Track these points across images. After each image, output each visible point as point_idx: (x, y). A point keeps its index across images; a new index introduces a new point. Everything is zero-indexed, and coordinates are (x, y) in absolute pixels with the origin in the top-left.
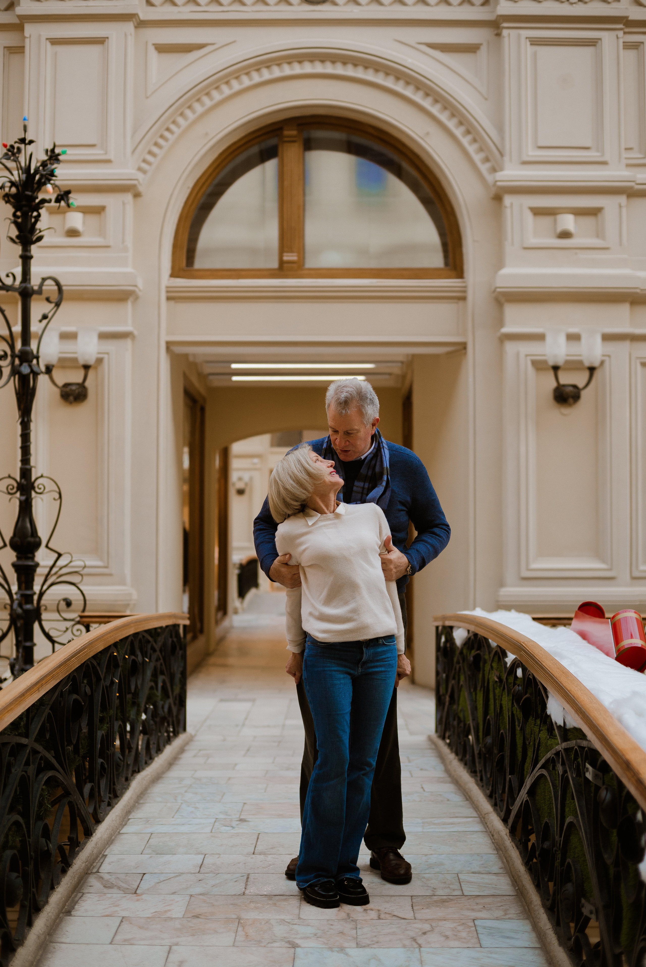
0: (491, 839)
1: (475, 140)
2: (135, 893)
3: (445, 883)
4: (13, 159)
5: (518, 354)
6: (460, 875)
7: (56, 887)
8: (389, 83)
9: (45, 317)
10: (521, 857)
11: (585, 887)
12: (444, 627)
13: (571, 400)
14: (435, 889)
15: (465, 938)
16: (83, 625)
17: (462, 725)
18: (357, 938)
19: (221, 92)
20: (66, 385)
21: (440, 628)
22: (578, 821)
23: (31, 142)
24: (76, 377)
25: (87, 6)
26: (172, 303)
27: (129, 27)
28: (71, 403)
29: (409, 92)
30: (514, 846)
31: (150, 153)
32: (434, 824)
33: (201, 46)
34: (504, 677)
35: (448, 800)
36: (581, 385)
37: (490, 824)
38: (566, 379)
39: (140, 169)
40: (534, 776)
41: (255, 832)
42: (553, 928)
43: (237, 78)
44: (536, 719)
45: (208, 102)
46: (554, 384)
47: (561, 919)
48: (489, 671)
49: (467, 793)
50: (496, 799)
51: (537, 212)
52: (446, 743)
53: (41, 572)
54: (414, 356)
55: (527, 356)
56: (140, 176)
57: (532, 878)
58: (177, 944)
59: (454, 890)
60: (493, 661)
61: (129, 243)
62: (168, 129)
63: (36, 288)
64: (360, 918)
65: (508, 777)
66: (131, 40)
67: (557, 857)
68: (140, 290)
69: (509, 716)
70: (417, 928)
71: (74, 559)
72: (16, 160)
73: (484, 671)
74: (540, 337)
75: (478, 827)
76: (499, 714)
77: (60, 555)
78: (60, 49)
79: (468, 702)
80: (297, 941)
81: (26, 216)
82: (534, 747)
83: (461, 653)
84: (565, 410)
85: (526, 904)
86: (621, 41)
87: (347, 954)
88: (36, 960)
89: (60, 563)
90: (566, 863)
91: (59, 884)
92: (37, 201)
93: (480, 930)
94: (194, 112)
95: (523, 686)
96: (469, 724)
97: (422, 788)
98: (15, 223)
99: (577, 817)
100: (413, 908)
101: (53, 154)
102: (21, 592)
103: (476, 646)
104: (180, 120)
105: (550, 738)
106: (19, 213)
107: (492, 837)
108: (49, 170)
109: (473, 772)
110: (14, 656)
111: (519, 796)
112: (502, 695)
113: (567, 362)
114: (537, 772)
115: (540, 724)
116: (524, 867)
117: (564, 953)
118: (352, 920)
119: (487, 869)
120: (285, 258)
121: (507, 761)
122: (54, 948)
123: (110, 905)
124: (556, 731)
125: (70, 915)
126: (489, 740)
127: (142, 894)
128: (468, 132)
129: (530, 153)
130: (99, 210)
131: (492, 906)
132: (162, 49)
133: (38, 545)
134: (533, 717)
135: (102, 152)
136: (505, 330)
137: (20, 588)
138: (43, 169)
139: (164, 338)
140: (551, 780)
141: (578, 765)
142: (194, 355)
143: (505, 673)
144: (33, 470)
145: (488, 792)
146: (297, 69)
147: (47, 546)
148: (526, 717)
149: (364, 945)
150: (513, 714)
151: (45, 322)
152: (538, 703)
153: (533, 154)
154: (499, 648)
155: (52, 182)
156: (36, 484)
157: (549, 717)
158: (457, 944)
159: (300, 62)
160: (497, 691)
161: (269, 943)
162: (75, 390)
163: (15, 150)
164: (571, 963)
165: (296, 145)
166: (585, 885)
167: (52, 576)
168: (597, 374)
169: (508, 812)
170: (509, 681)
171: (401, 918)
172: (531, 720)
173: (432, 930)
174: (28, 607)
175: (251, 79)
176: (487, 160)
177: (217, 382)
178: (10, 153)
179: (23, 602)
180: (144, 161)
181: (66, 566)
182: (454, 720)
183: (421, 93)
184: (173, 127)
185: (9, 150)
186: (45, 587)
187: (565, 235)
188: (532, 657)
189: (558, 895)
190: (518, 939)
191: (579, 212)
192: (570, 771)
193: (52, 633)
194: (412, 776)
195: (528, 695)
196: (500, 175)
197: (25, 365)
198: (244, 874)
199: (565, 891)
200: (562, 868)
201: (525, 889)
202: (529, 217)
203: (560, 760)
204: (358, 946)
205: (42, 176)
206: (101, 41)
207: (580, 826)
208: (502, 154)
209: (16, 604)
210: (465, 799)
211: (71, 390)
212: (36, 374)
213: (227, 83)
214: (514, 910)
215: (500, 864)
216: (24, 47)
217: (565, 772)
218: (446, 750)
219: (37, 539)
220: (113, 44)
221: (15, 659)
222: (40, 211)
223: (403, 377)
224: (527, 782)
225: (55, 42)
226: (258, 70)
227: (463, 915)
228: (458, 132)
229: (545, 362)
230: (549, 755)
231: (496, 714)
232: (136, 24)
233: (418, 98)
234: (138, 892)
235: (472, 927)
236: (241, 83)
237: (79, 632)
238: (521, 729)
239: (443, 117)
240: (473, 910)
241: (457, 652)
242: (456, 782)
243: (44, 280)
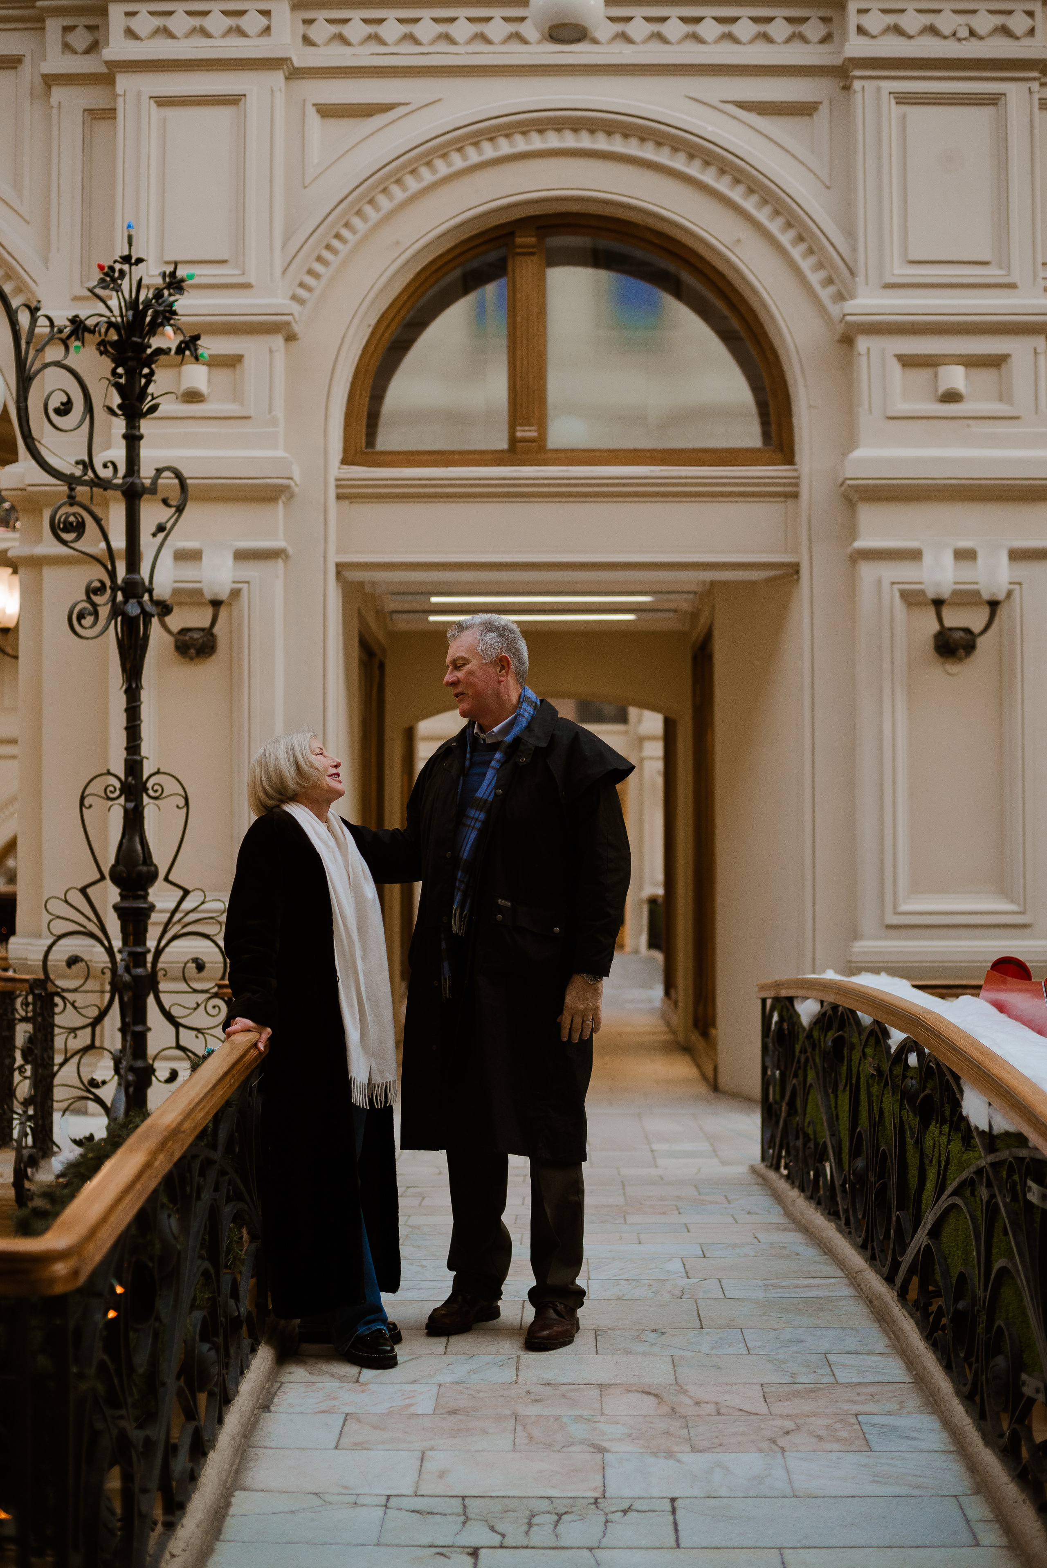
0: (868, 1306)
1: (811, 252)
2: (357, 1382)
3: (808, 1366)
4: (113, 288)
5: (879, 582)
6: (829, 1357)
7: (245, 1372)
8: (679, 163)
9: (161, 528)
10: (919, 1329)
11: (1024, 1359)
12: (776, 999)
13: (962, 652)
14: (794, 1374)
15: (846, 1439)
16: (223, 999)
17: (812, 1145)
18: (690, 1439)
19: (419, 179)
20: (184, 631)
21: (769, 1002)
22: (1015, 1265)
23: (139, 261)
24: (199, 619)
25: (213, 47)
26: (345, 503)
27: (278, 78)
28: (192, 659)
29: (708, 177)
30: (907, 1315)
31: (310, 272)
32: (782, 1287)
33: (387, 108)
34: (886, 1067)
35: (797, 1254)
36: (976, 629)
37: (866, 1285)
38: (953, 619)
39: (294, 298)
40: (940, 1208)
41: (518, 1299)
42: (974, 1423)
43: (444, 156)
44: (941, 1125)
45: (399, 194)
46: (936, 627)
47: (987, 1409)
48: (860, 1060)
49: (825, 1244)
50: (873, 1249)
51: (908, 362)
52: (782, 1175)
53: (157, 918)
54: (713, 583)
55: (892, 583)
56: (295, 308)
57: (937, 1358)
58: (432, 1449)
59: (822, 1376)
60: (866, 1045)
61: (279, 412)
62: (337, 236)
63: (147, 482)
64: (691, 1414)
65: (895, 1214)
66: (280, 99)
67: (979, 1320)
68: (296, 485)
69: (895, 1125)
70: (776, 1427)
71: (207, 899)
72: (118, 289)
73: (850, 1061)
74: (915, 555)
75: (848, 1291)
76: (877, 1123)
77: (186, 892)
78: (171, 112)
79: (823, 1110)
80: (605, 1444)
81: (132, 374)
82: (940, 1166)
83: (810, 1036)
84: (952, 668)
85: (930, 1393)
86: (1036, 97)
87: (679, 1461)
88: (233, 1471)
89: (187, 905)
90: (995, 1328)
91: (248, 1367)
92: (149, 351)
93: (866, 1429)
94: (377, 209)
95: (918, 1079)
96: (825, 1143)
97: (756, 1238)
98: (117, 386)
99: (1011, 1258)
100: (765, 1400)
101: (173, 281)
102: (127, 949)
103: (835, 1025)
104: (356, 222)
105: (966, 1150)
106: (120, 370)
107: (869, 1305)
108: (167, 303)
109: (832, 1214)
110: (119, 1046)
111: (914, 1239)
112: (883, 1094)
113: (955, 593)
114: (944, 1202)
115: (950, 1131)
116: (923, 1342)
117: (993, 1456)
118: (680, 1416)
119: (867, 1348)
120: (519, 434)
121: (892, 1192)
122: (256, 1454)
123: (325, 1398)
124: (977, 1139)
125: (270, 1412)
126: (860, 1163)
127: (367, 1384)
128: (800, 239)
129: (897, 271)
130: (233, 362)
131: (880, 1397)
132: (327, 112)
133: (152, 877)
134: (937, 1123)
135: (236, 272)
136: (859, 544)
137: (125, 942)
138: (157, 302)
139: (334, 558)
140: (968, 1211)
141: (1014, 1184)
142: (373, 583)
143: (888, 1061)
144: (145, 761)
145: (860, 1240)
146: (537, 142)
147: (166, 879)
148: (925, 1125)
149: (701, 1448)
150: (901, 1121)
151: (161, 536)
152: (945, 1101)
153: (901, 272)
154: (876, 1025)
155: (172, 322)
156: (149, 784)
157: (965, 1120)
158: (836, 1446)
159: (541, 132)
160: (875, 1089)
161: (564, 1447)
162: (197, 640)
163: (117, 275)
164: (1005, 1468)
165: (535, 258)
166: (1025, 1356)
167: (175, 924)
168: (1002, 611)
169: (896, 1265)
170: (895, 1072)
171: (750, 1413)
172: (933, 1128)
173: (798, 1428)
174: (139, 971)
175: (465, 158)
176: (829, 281)
177: (402, 624)
178: (108, 279)
179: (131, 965)
180: (301, 285)
181: (193, 911)
182: (797, 1138)
183: (727, 179)
184: (345, 233)
185: (106, 274)
186: (163, 943)
187: (952, 397)
188: (936, 1035)
189: (982, 1374)
190: (923, 1440)
191: (972, 362)
192: (1000, 1194)
193: (176, 1012)
194: (737, 1222)
195: (927, 1092)
196: (850, 306)
197: (133, 601)
198: (511, 1356)
199: (994, 1366)
200: (988, 1336)
201: (928, 1373)
202: (896, 368)
203: (984, 1180)
204: (693, 1449)
205: (156, 314)
206: (234, 100)
207: (1018, 1271)
208: (852, 273)
209: (121, 966)
210: (823, 1253)
211: (191, 638)
212: (147, 617)
213: (429, 164)
214: (914, 1401)
215: (887, 1342)
216: (115, 109)
217: (992, 1196)
218: (783, 1186)
219: (153, 868)
220: (253, 105)
221: (121, 1051)
222: (153, 366)
223: (694, 616)
224: (927, 1219)
225: (163, 102)
226: (476, 144)
227: (839, 1409)
228: (785, 239)
229: (922, 593)
230: (964, 1175)
231: (873, 1123)
232: (287, 74)
233: (723, 185)
234: (361, 1380)
235: (855, 1424)
236: (449, 164)
237: (217, 1009)
238: (916, 1143)
239: (762, 216)
240: (853, 1402)
241: (802, 1036)
242: (805, 1229)
243: (159, 471)
